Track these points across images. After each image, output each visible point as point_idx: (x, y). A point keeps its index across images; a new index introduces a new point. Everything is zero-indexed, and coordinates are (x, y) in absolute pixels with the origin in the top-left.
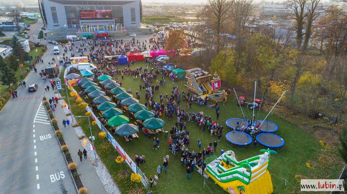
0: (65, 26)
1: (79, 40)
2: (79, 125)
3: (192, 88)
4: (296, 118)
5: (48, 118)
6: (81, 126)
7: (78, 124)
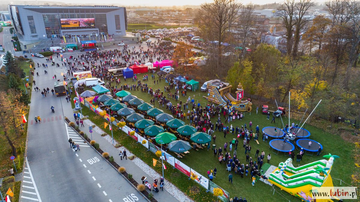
0: (44, 36)
1: (64, 52)
2: (122, 146)
3: (213, 100)
4: (319, 122)
5: (83, 141)
6: (124, 146)
7: (120, 145)
